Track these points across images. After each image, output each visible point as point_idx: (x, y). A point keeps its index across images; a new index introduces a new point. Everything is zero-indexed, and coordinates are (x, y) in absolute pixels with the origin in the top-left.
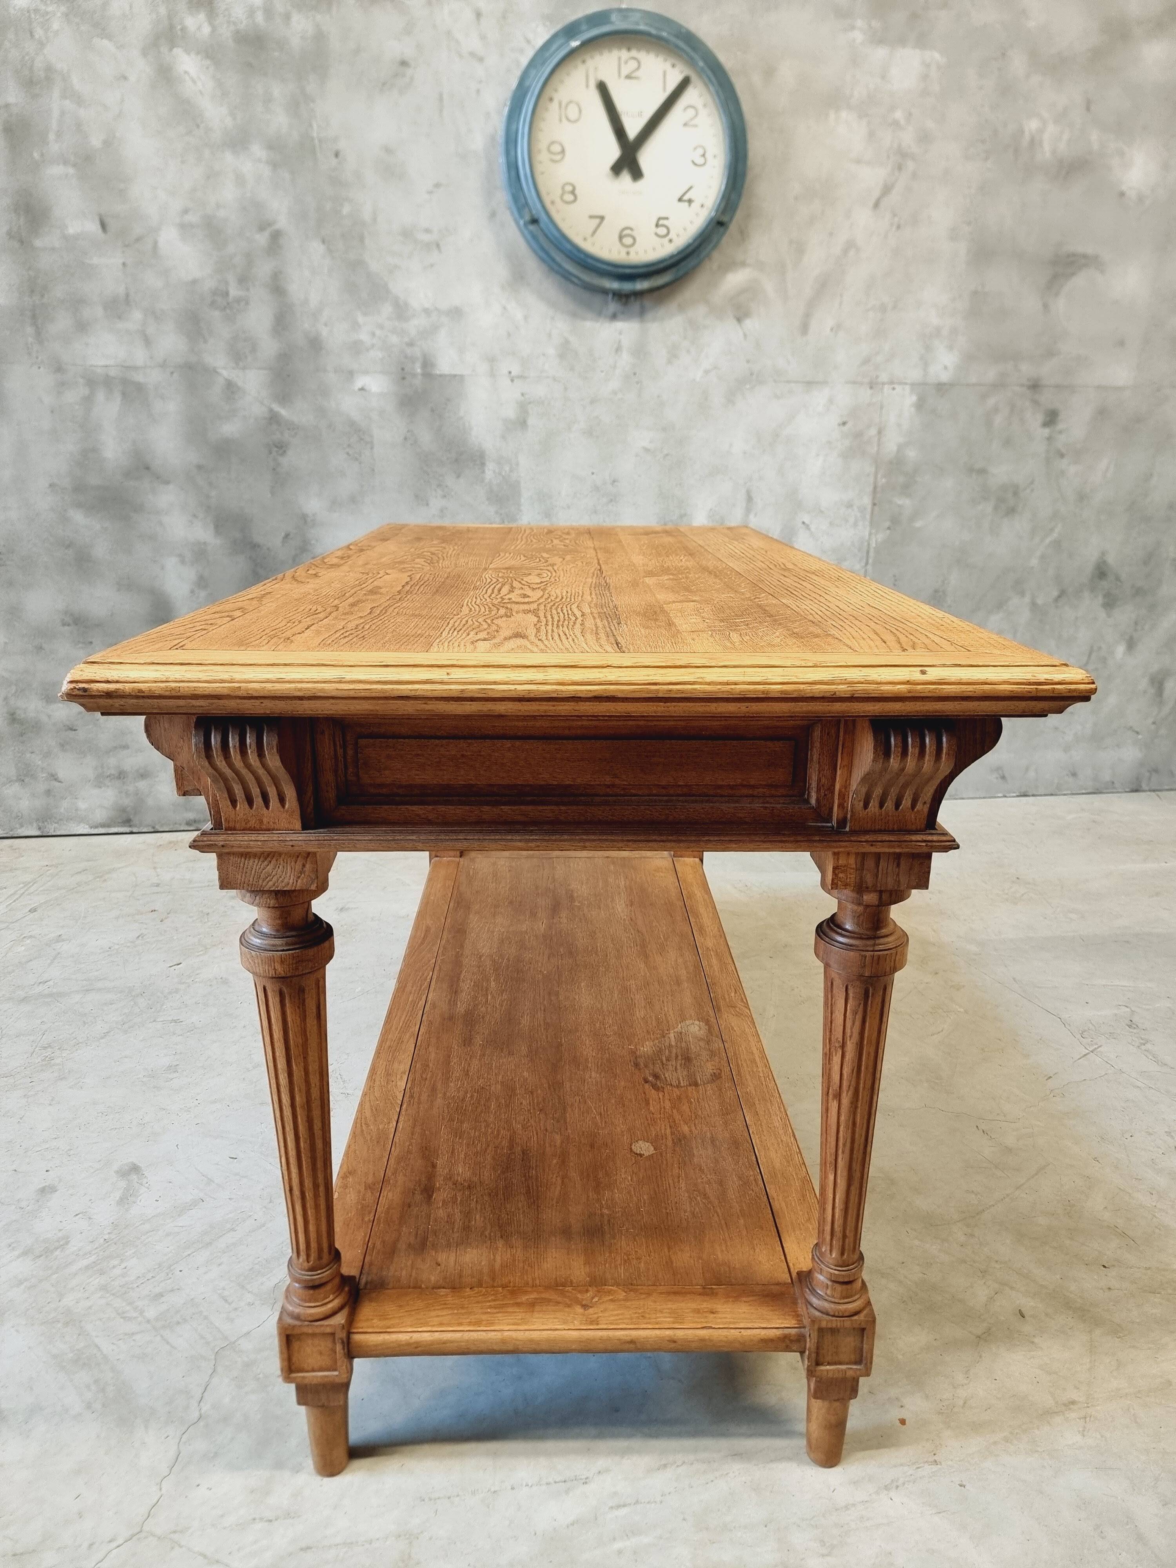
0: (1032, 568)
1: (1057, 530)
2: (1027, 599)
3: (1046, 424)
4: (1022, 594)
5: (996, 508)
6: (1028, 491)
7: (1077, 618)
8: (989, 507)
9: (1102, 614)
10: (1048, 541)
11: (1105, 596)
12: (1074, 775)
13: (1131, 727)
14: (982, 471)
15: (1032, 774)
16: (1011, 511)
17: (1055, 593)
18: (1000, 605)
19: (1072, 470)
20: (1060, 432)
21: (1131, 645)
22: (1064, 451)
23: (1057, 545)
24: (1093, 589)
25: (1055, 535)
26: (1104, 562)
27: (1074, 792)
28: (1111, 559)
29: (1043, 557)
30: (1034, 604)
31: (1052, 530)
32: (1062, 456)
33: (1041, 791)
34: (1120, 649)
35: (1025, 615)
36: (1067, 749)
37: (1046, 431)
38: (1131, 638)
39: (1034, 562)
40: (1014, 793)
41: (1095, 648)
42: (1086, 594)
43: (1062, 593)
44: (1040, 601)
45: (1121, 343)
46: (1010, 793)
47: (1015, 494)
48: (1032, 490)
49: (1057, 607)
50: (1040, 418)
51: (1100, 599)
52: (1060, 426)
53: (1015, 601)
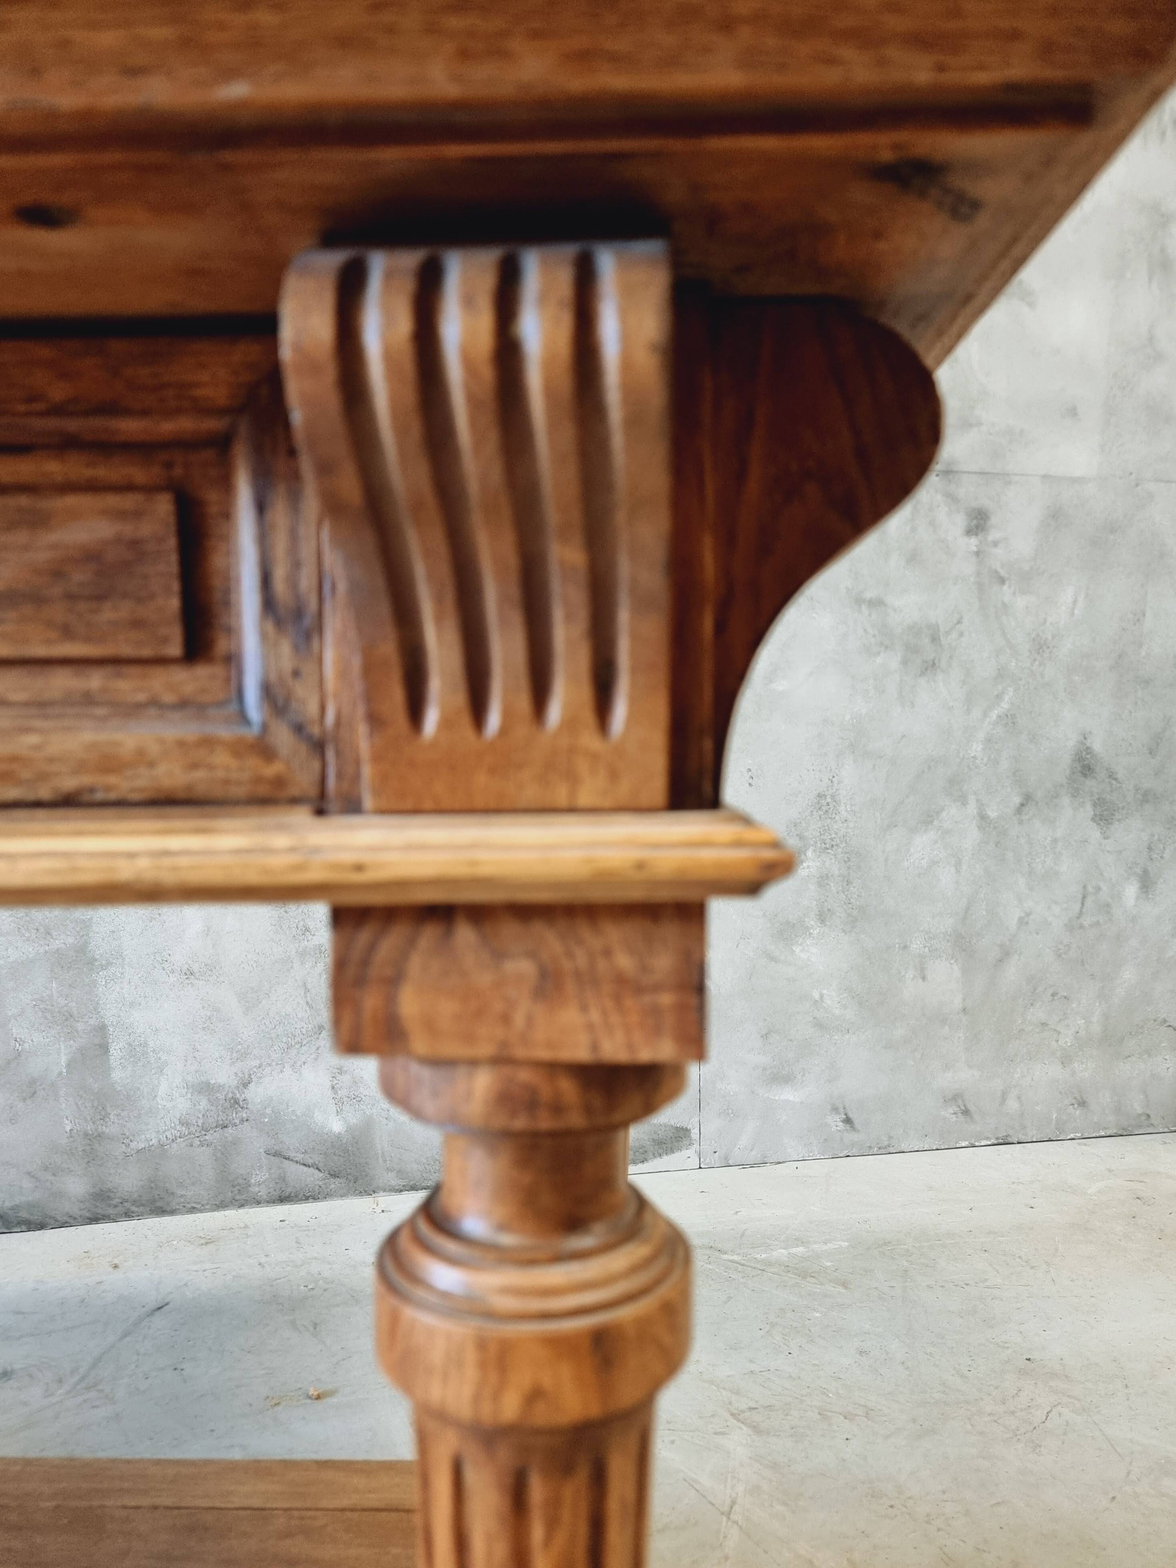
0: (975, 757)
1: (1007, 698)
2: (972, 808)
3: (970, 531)
4: (963, 800)
5: (905, 662)
6: (954, 635)
7: (1055, 841)
8: (892, 660)
9: (1094, 833)
10: (994, 715)
11: (1095, 805)
12: (1083, 1104)
13: (1165, 1021)
14: (877, 603)
15: (1012, 1105)
16: (930, 667)
17: (1017, 800)
18: (928, 819)
19: (1021, 602)
20: (995, 544)
21: (1147, 883)
22: (1003, 573)
23: (1009, 720)
24: (1075, 794)
25: (1005, 705)
26: (1089, 750)
27: (1086, 1135)
28: (1097, 745)
29: (989, 740)
30: (983, 817)
31: (999, 697)
32: (1002, 581)
33: (1033, 1134)
34: (1131, 891)
35: (972, 836)
36: (1066, 1060)
37: (973, 541)
38: (1145, 872)
39: (976, 748)
40: (987, 1138)
41: (1090, 889)
42: (1066, 800)
43: (1027, 800)
44: (992, 814)
45: (1073, 412)
46: (979, 1140)
47: (935, 639)
48: (961, 634)
49: (1021, 822)
50: (961, 521)
51: (1089, 810)
52: (994, 535)
53: (952, 813)
